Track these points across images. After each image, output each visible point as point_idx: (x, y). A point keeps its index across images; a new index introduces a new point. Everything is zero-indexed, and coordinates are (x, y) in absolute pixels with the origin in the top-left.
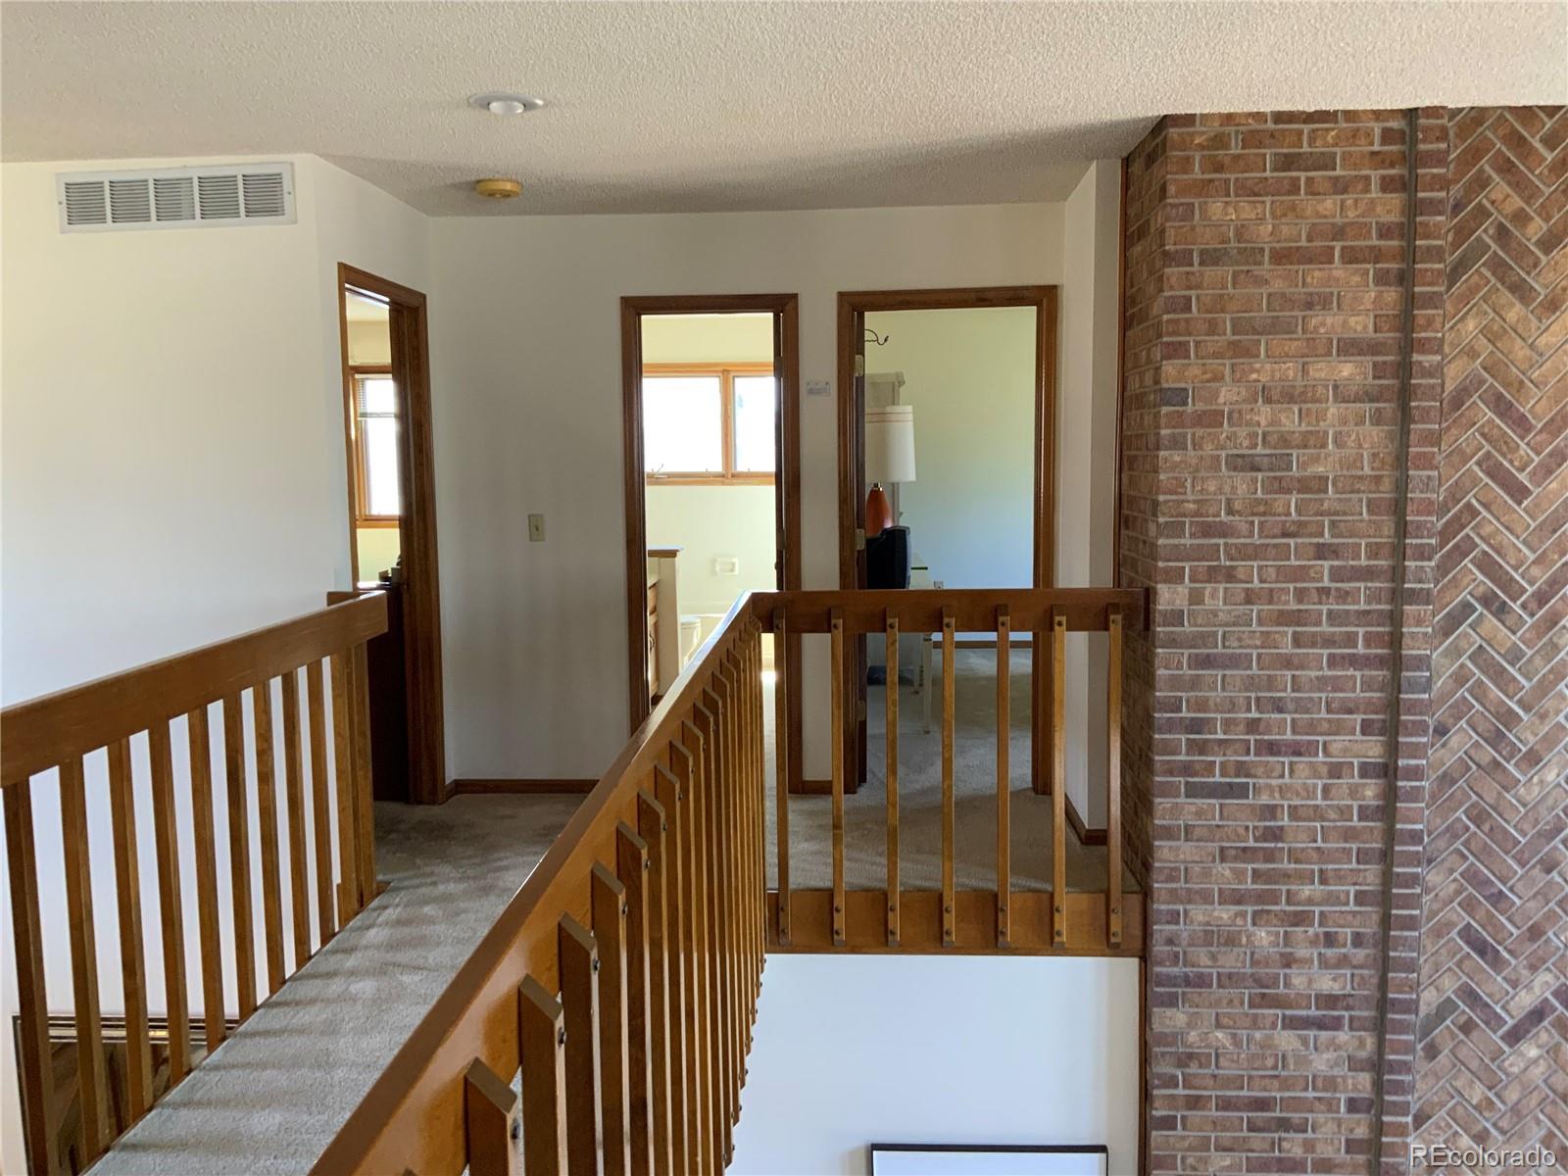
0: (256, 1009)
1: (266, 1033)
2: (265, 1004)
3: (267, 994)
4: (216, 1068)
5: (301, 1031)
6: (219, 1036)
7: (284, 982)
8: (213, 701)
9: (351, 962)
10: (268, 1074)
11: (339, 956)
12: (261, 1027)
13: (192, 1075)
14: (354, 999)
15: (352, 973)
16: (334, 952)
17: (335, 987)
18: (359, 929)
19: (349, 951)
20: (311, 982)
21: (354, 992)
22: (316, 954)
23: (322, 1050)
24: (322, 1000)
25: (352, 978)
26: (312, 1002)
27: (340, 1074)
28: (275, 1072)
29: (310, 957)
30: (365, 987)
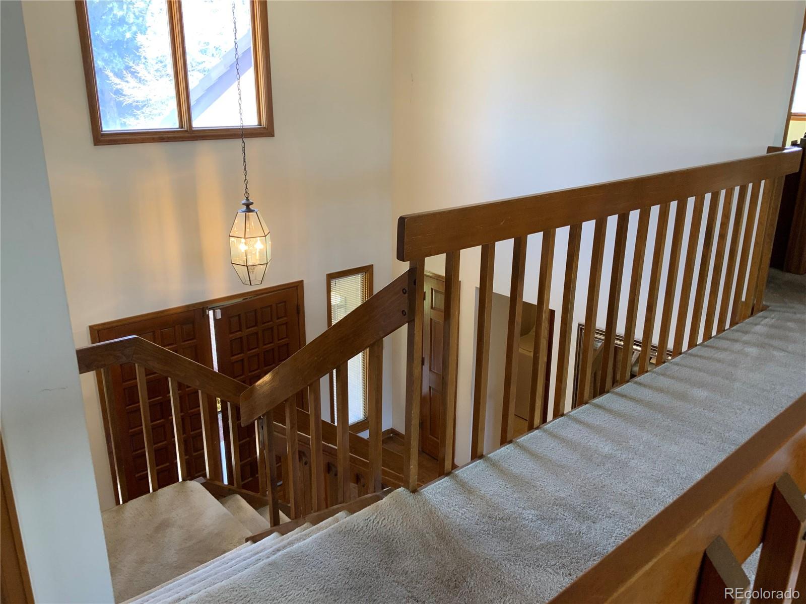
0: (696, 345)
1: (701, 357)
2: (700, 344)
3: (701, 341)
4: (677, 364)
5: (719, 361)
6: (679, 352)
7: (711, 338)
8: (707, 193)
9: (746, 338)
10: (701, 374)
11: (740, 334)
12: (699, 353)
13: (666, 364)
14: (747, 355)
15: (746, 343)
16: (737, 331)
17: (737, 347)
18: (751, 323)
19: (746, 333)
20: (724, 341)
21: (746, 351)
22: (727, 330)
23: (729, 372)
24: (730, 351)
25: (746, 345)
26: (725, 350)
27: (737, 385)
28: (705, 374)
29: (724, 330)
30: (753, 351)
